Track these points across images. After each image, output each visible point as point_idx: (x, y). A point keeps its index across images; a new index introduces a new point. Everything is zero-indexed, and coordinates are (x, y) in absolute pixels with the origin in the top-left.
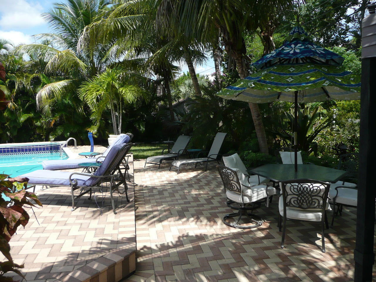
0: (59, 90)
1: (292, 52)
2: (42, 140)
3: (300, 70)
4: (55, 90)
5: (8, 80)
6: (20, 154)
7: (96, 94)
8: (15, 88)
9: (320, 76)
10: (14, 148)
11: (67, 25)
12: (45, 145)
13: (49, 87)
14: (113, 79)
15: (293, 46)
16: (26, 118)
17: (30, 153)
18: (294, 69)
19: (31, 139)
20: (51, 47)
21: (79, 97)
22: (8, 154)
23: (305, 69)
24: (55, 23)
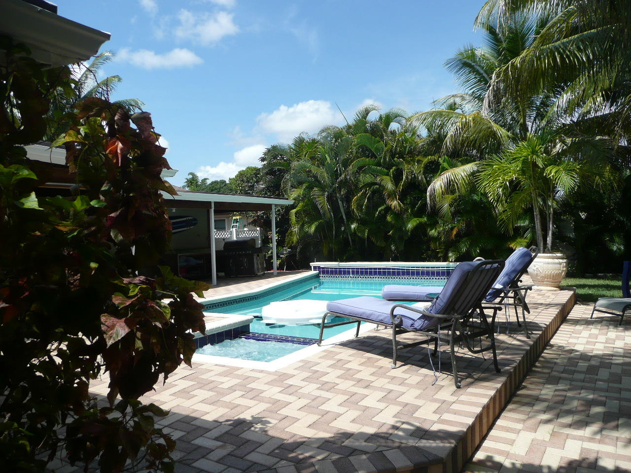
0: (463, 179)
2: (438, 260)
4: (457, 179)
5: (394, 168)
6: (405, 278)
7: (504, 179)
8: (402, 179)
10: (397, 269)
11: (482, 72)
12: (439, 267)
13: (448, 174)
14: (534, 152)
16: (415, 224)
17: (419, 278)
19: (423, 257)
20: (461, 112)
21: (478, 187)
24: (465, 72)
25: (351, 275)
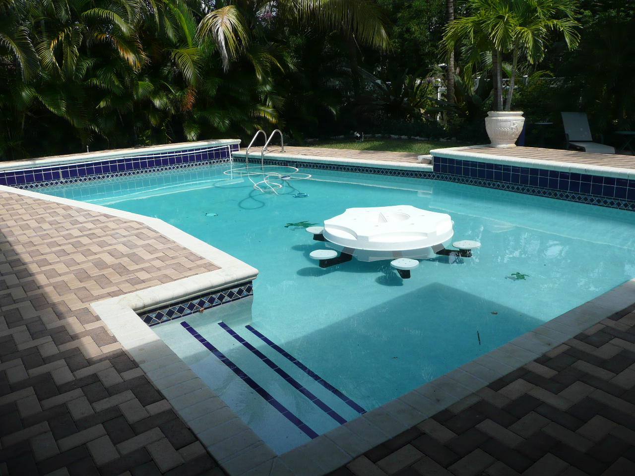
17: (174, 168)
22: (130, 174)
25: (62, 180)
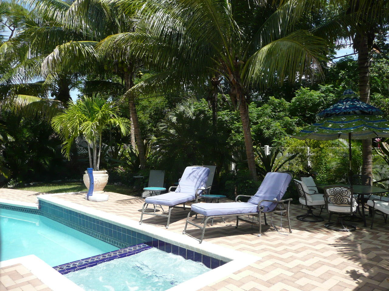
1: (343, 108)
3: (349, 119)
9: (361, 124)
15: (345, 103)
18: (345, 119)
23: (352, 118)
